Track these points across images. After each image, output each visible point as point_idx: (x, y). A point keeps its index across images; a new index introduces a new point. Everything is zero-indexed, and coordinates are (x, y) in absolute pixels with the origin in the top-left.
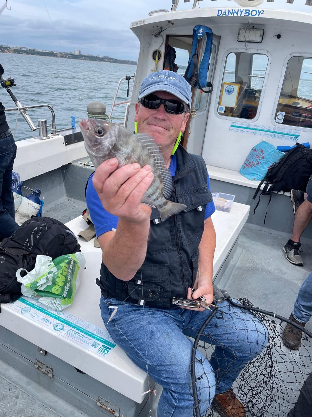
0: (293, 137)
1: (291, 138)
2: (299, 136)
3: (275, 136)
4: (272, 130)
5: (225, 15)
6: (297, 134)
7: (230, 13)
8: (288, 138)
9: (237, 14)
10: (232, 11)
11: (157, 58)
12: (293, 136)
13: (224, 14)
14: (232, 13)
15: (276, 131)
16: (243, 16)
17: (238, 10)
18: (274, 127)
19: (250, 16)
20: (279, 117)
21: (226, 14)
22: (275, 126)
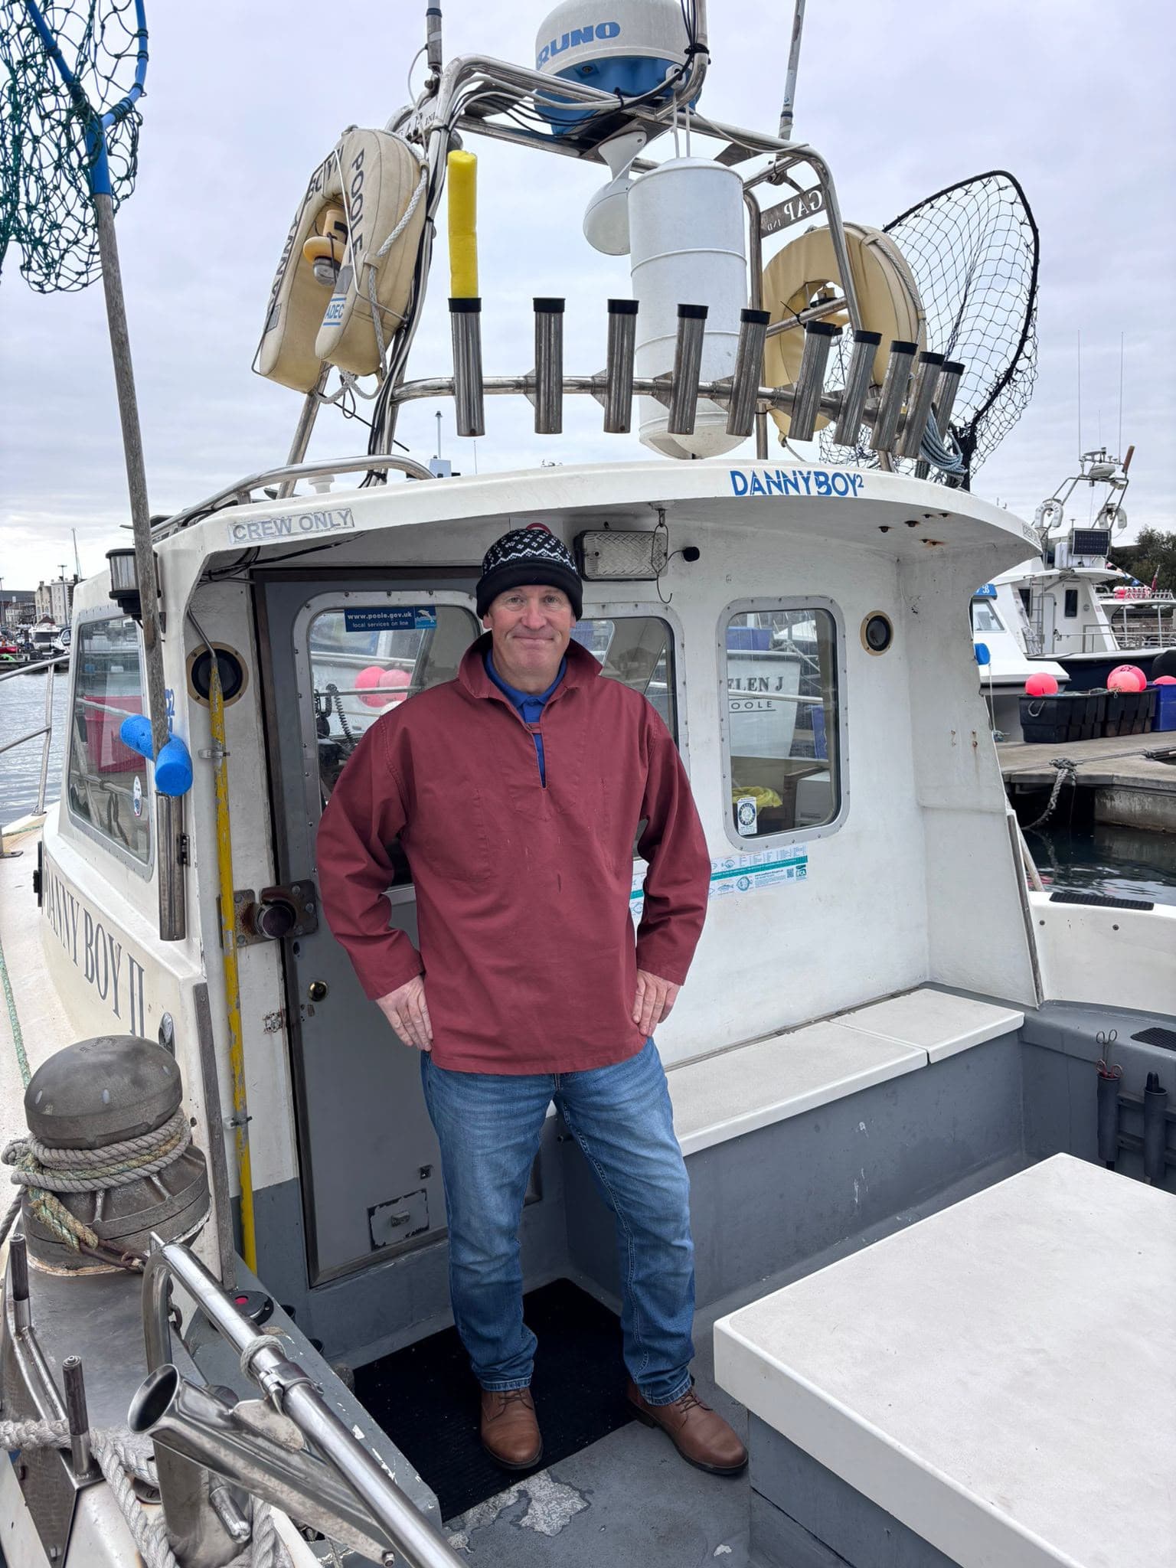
0: (794, 867)
1: (790, 874)
2: (804, 859)
3: (749, 883)
4: (736, 866)
5: (758, 493)
6: (800, 854)
7: (774, 482)
8: (783, 877)
9: (796, 486)
10: (778, 477)
11: (216, 692)
12: (793, 864)
13: (756, 489)
14: (780, 482)
15: (747, 864)
16: (817, 494)
17: (809, 473)
18: (742, 852)
19: (834, 494)
20: (744, 818)
21: (760, 488)
22: (741, 849)
